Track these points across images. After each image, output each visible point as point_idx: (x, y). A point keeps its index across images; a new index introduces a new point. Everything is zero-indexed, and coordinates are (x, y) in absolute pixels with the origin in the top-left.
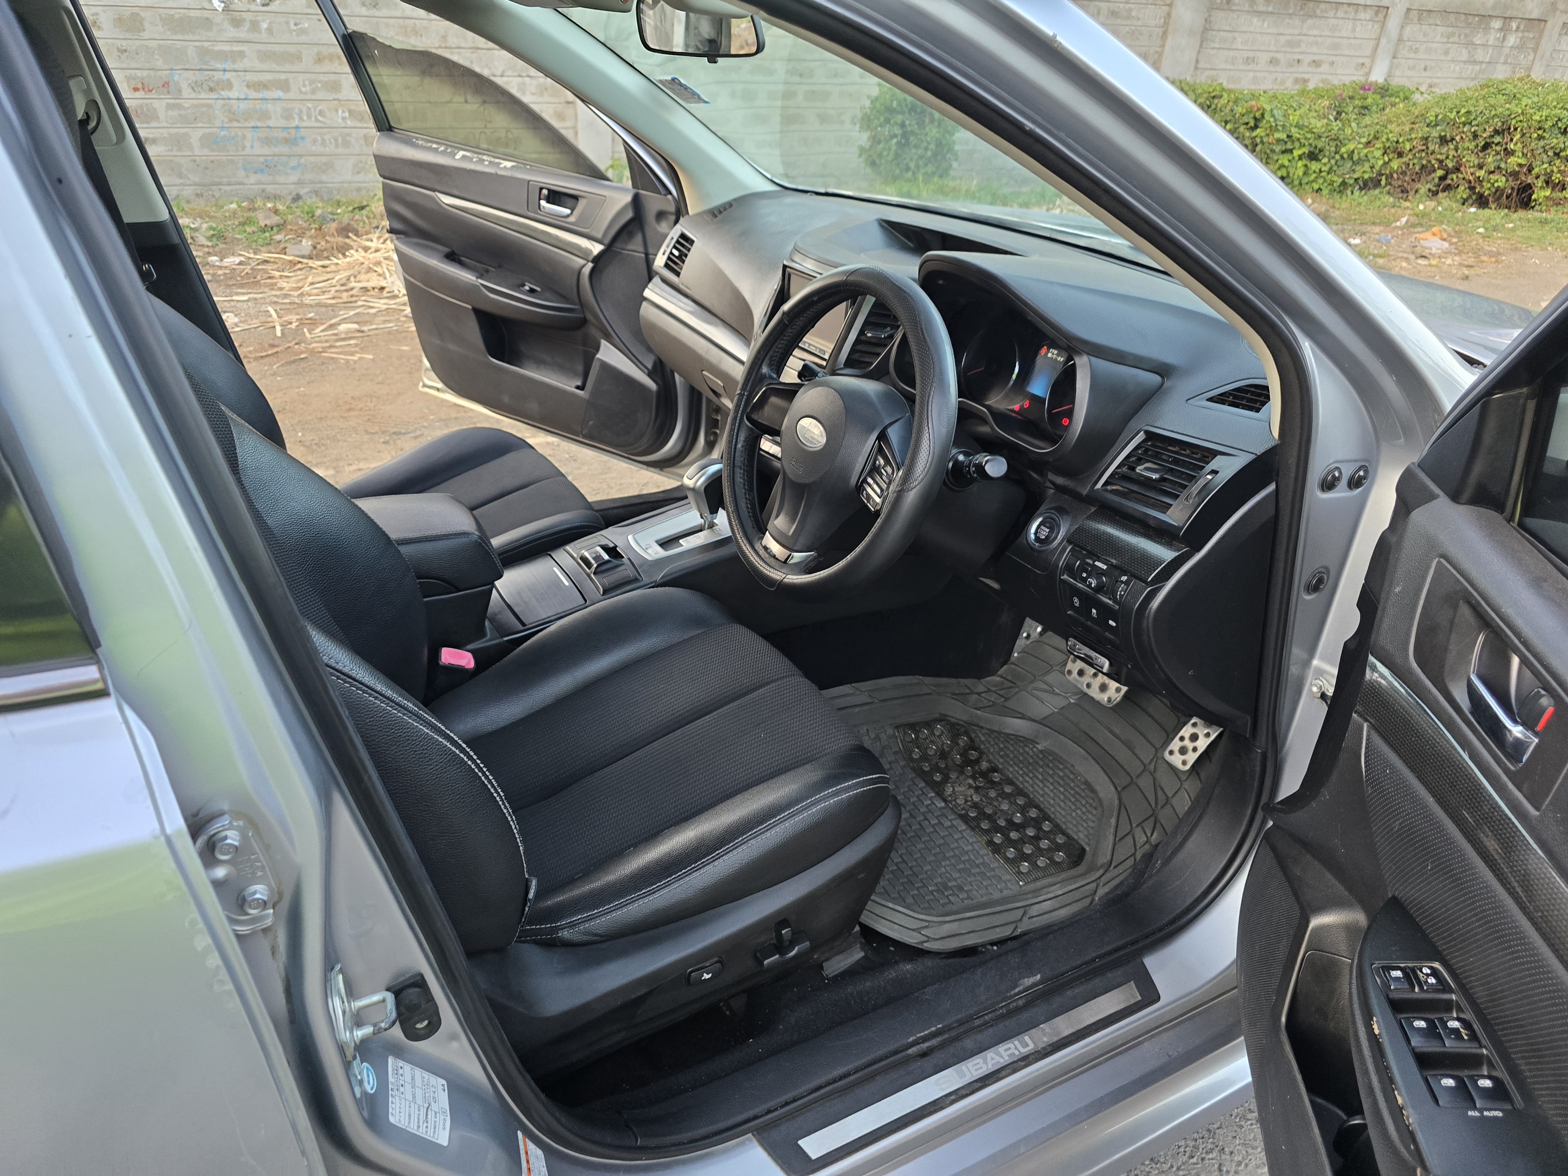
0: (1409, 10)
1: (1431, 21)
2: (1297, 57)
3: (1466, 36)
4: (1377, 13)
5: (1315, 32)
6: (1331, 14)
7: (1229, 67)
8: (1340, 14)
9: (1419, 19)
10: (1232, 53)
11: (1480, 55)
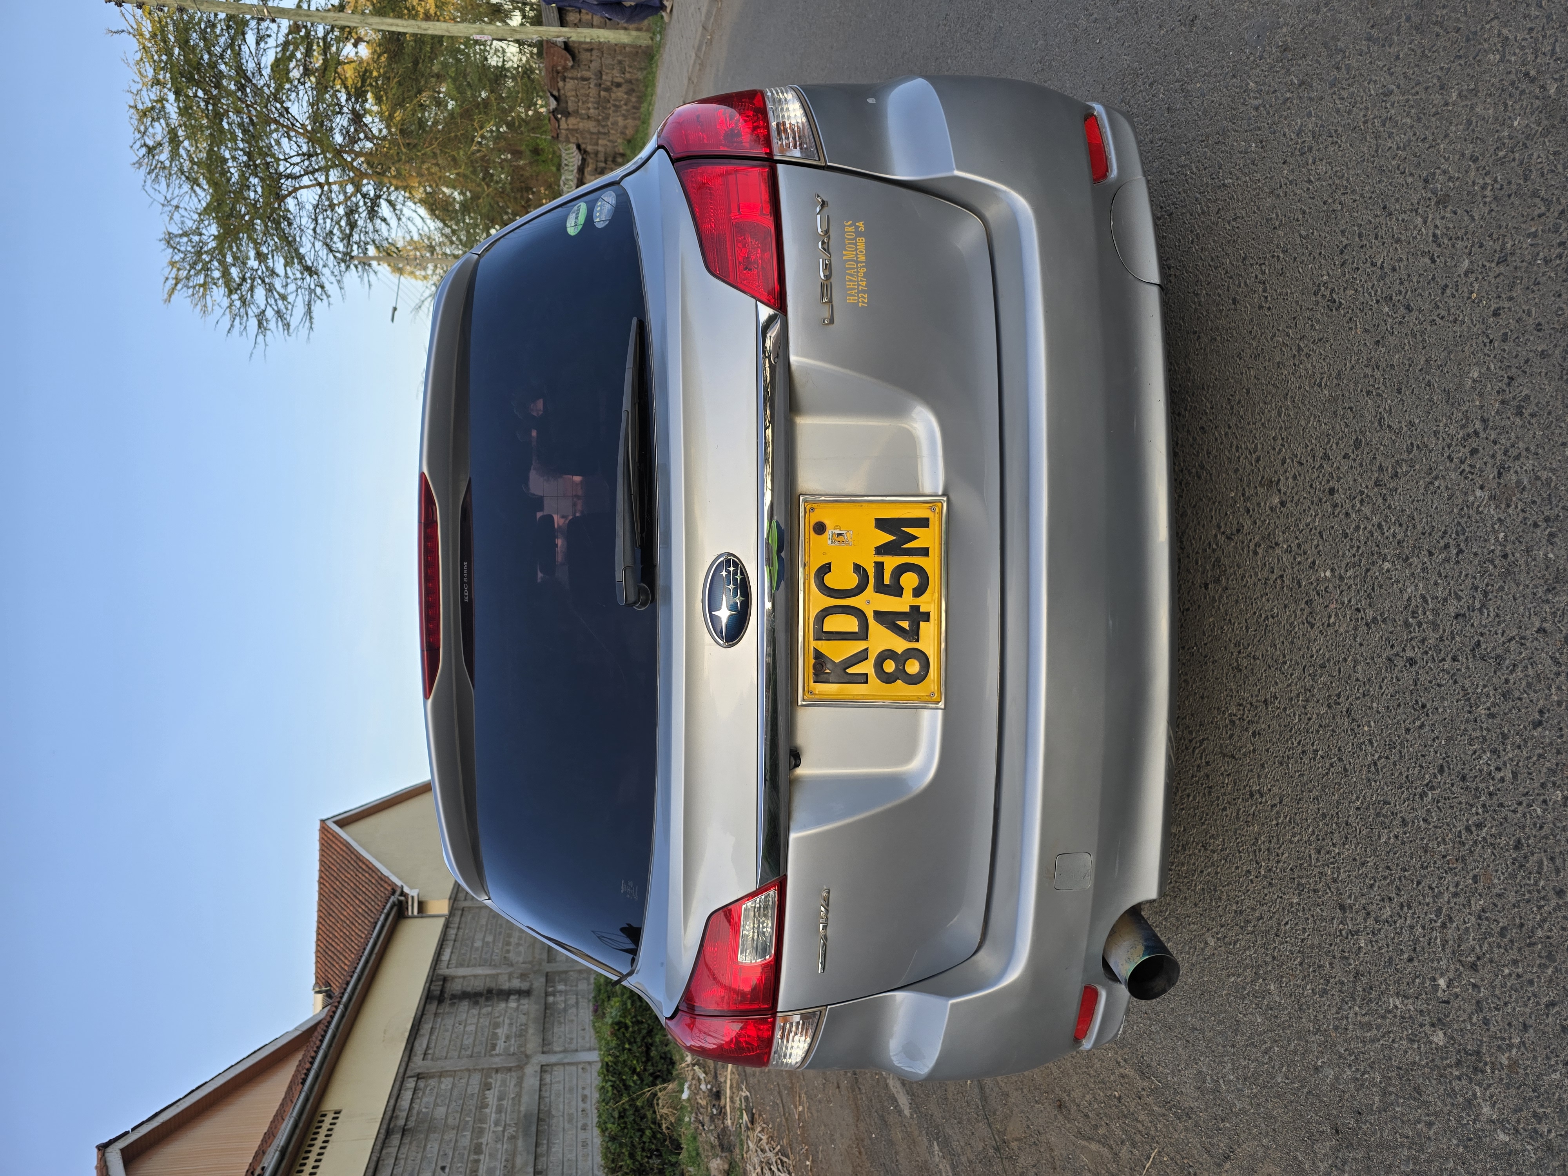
0: (543, 1053)
1: (550, 1037)
2: (580, 1113)
3: (559, 1013)
4: (546, 1071)
5: (561, 1106)
6: (547, 1100)
7: (590, 1158)
8: (547, 1094)
9: (549, 1044)
10: (580, 1158)
11: (572, 1000)
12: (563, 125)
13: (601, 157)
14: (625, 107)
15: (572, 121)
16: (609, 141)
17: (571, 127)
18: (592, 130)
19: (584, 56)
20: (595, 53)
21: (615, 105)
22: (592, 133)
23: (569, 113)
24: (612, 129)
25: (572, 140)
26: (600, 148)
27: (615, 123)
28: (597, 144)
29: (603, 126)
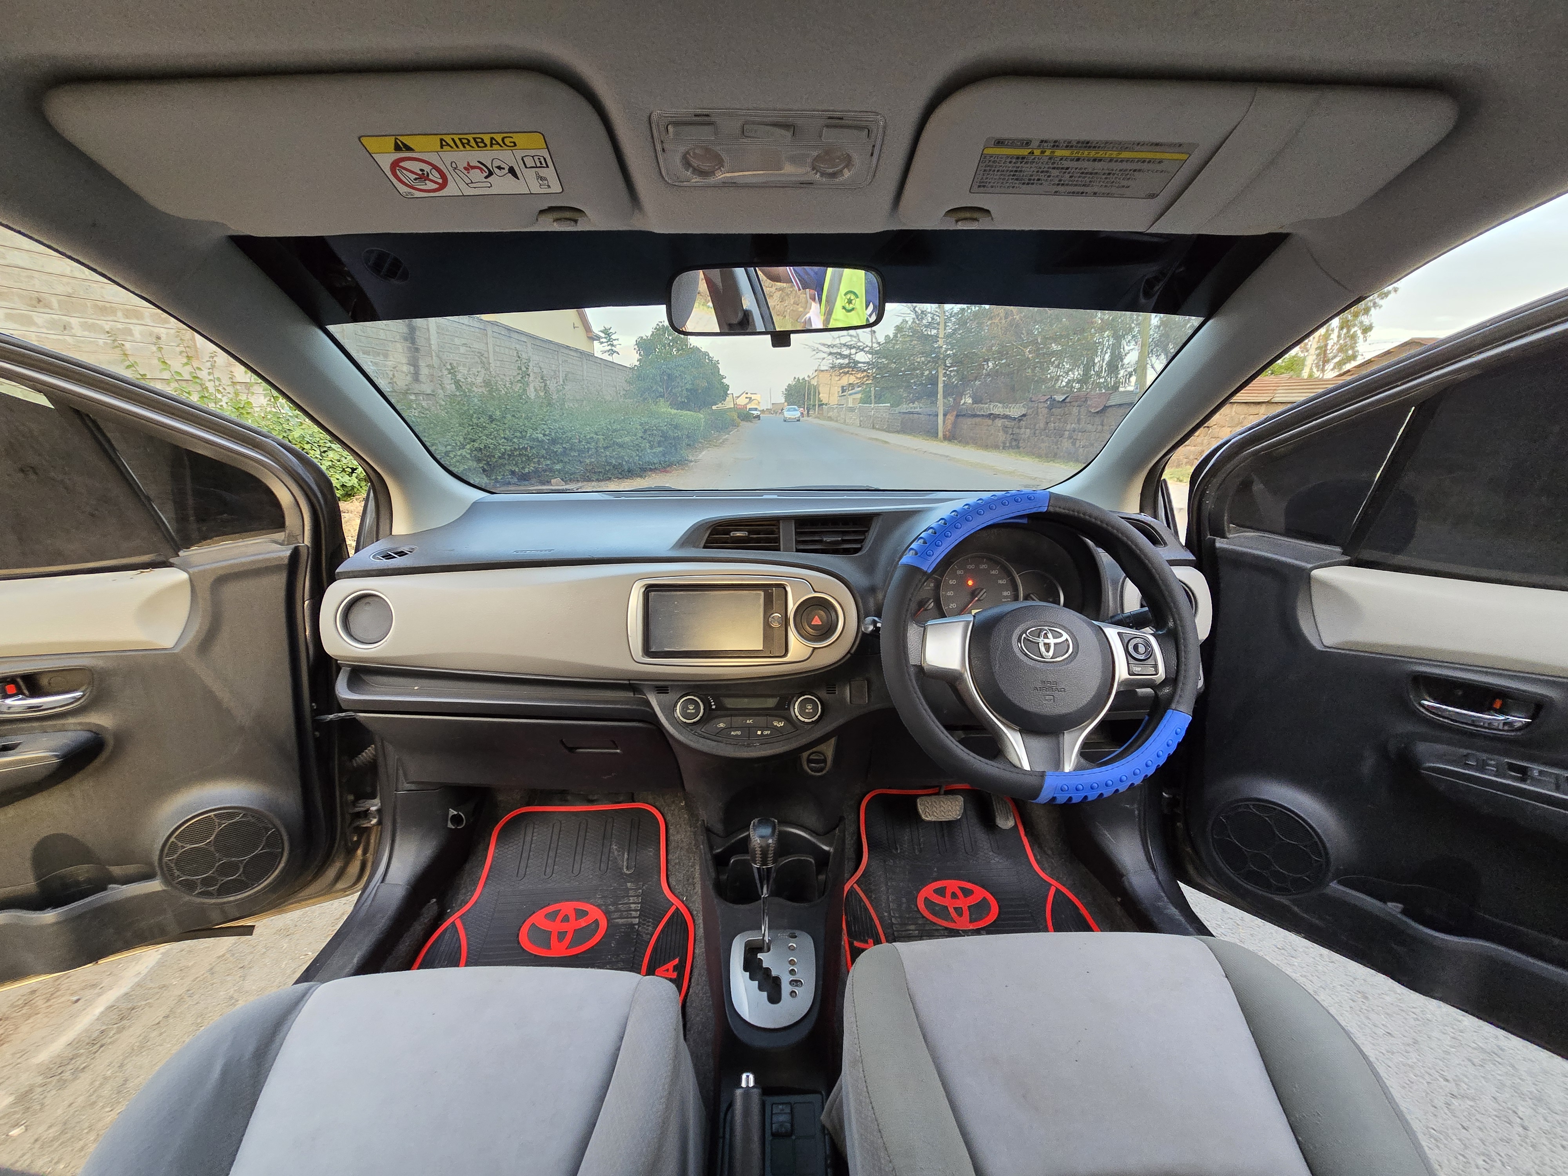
12: (1041, 405)
13: (1016, 431)
14: (1056, 447)
15: (1045, 411)
16: (1029, 438)
17: (1040, 410)
18: (1037, 427)
19: (1097, 420)
20: (1100, 427)
21: (1058, 441)
22: (1035, 425)
23: (1051, 409)
24: (1038, 439)
25: (1030, 411)
26: (1023, 430)
27: (1043, 440)
28: (1026, 428)
29: (1040, 433)
